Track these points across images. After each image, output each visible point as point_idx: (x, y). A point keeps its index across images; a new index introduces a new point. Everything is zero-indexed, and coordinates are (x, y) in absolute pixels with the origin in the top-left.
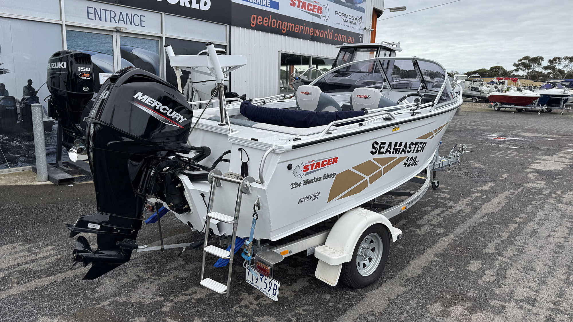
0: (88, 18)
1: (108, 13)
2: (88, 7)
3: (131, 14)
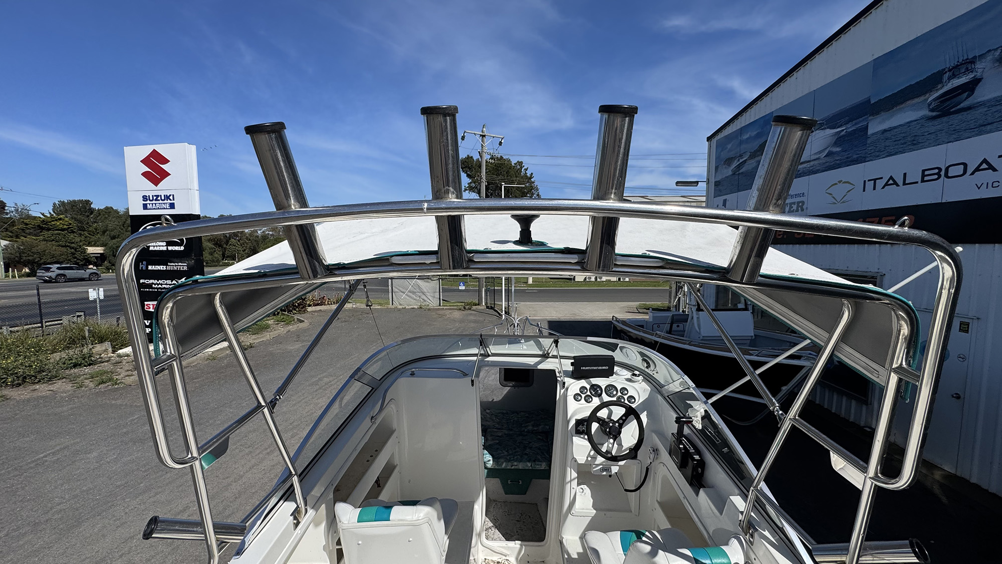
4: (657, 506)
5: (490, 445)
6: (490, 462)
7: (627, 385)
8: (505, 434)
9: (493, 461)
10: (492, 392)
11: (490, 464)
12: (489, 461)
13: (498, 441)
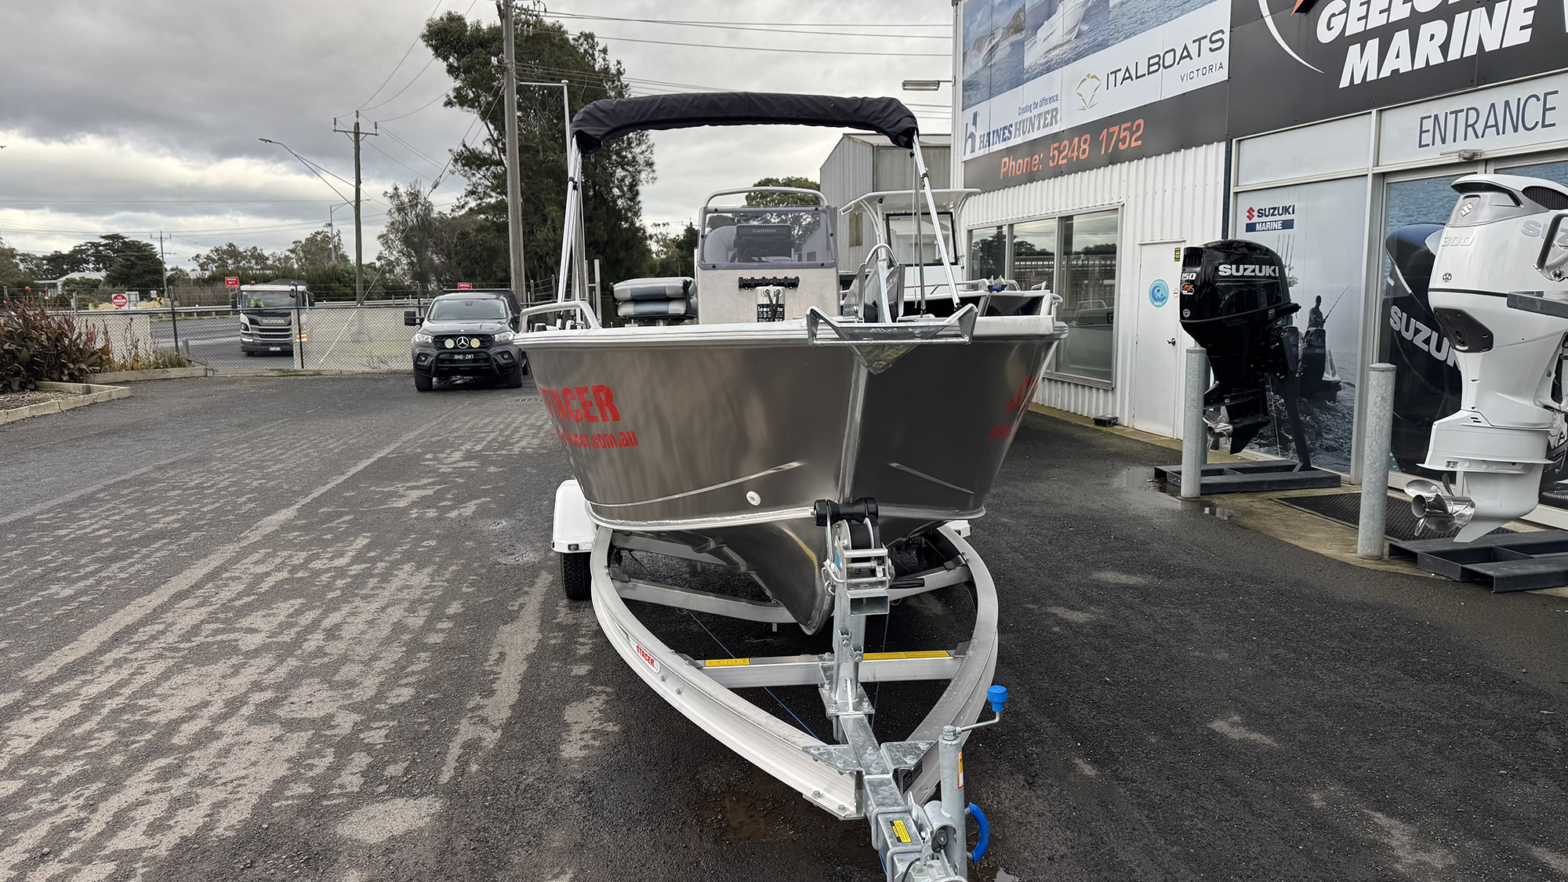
0: (1420, 146)
1: (1462, 116)
2: (1422, 119)
3: (1519, 99)
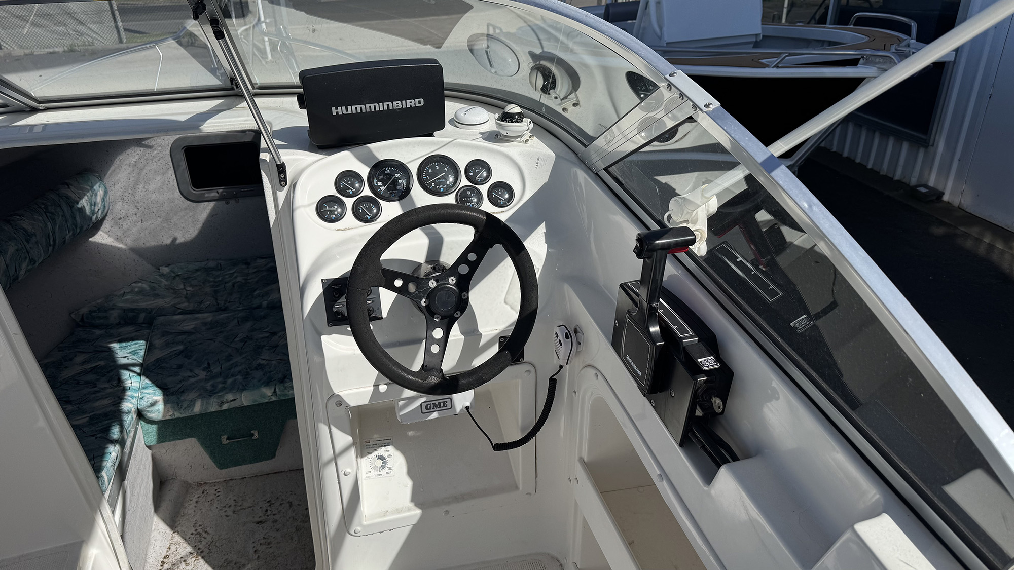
4: (580, 473)
5: (158, 360)
6: (156, 408)
7: (488, 153)
8: (205, 324)
9: (166, 402)
10: (167, 220)
11: (158, 411)
12: (153, 404)
13: (181, 347)
